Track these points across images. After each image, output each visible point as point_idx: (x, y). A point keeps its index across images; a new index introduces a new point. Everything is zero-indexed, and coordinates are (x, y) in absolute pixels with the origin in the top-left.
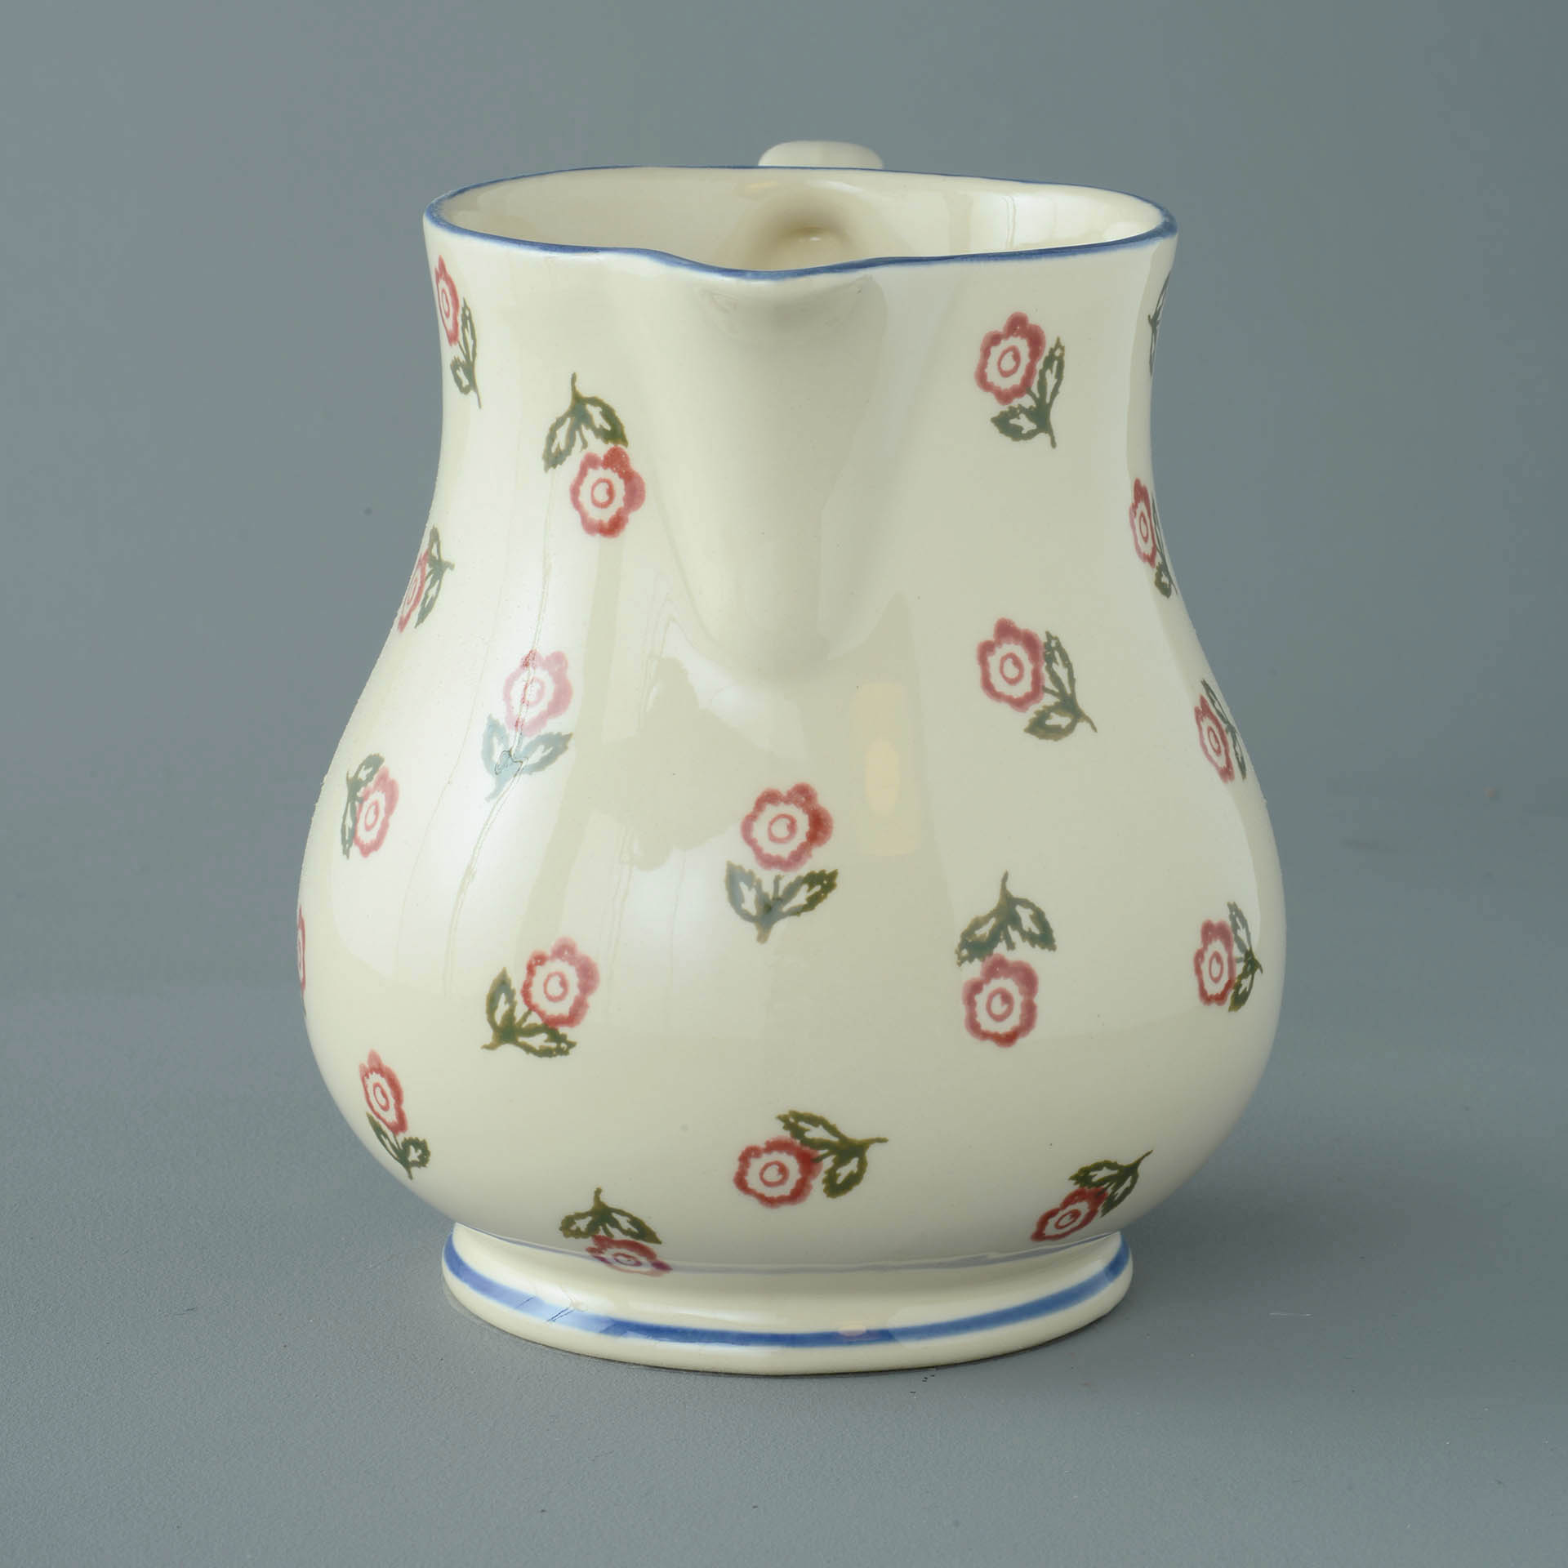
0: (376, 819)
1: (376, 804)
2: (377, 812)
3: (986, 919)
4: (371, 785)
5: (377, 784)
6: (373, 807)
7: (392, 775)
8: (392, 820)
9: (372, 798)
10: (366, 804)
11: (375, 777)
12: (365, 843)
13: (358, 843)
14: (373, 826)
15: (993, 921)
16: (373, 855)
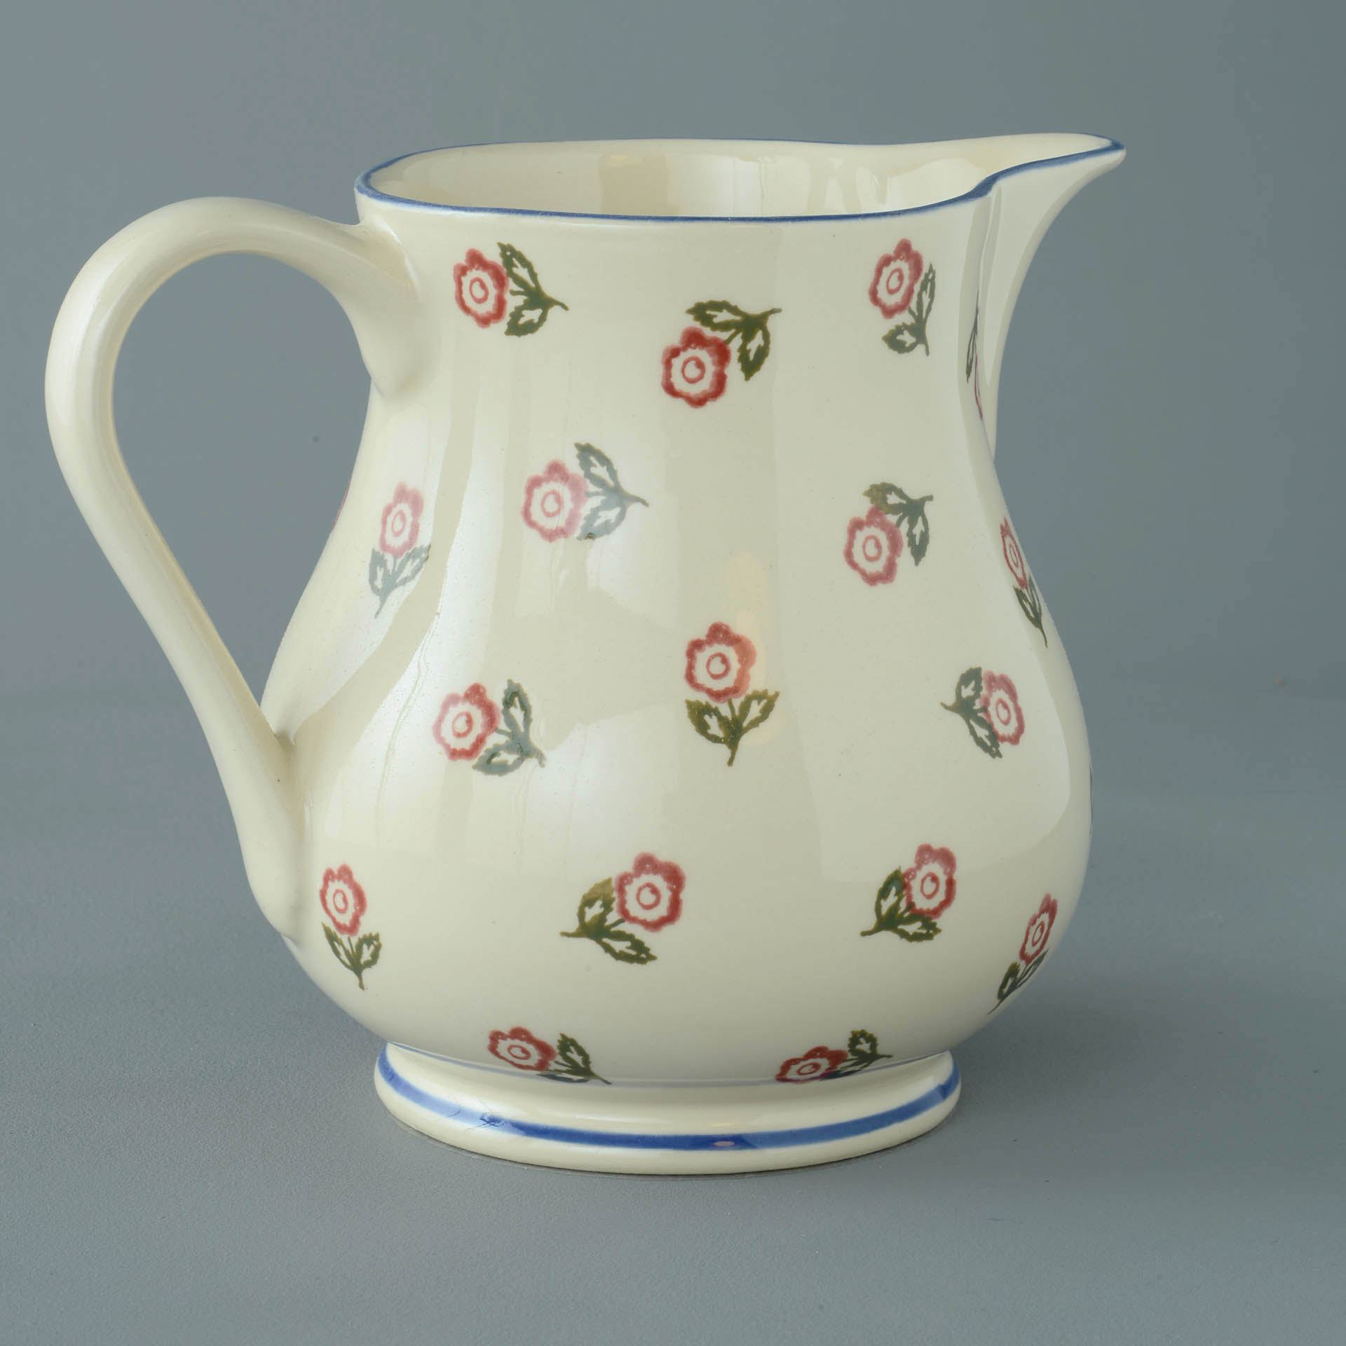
0: (1009, 712)
1: (1001, 701)
2: (1006, 706)
4: (984, 692)
5: (990, 688)
6: (1000, 706)
7: (997, 672)
8: (1021, 703)
9: (993, 701)
10: (991, 709)
11: (983, 684)
12: (1011, 735)
13: (1004, 739)
14: (1009, 718)
16: (1022, 738)
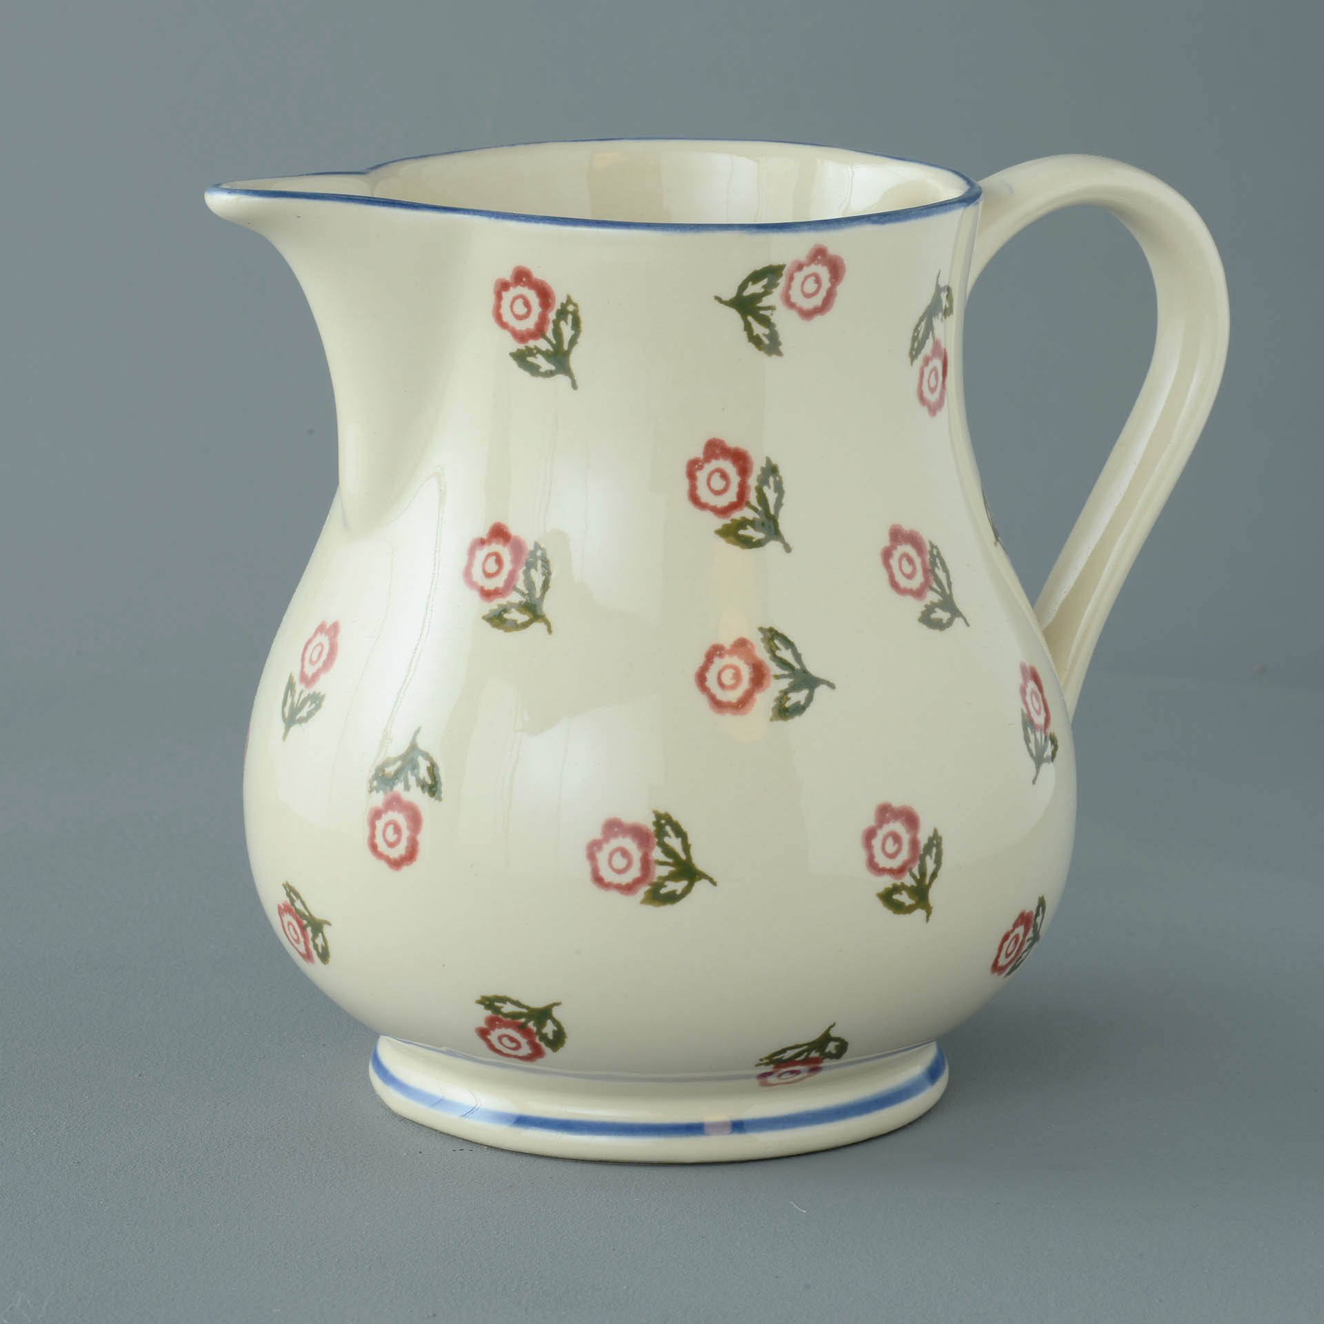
3: (395, 760)
15: (399, 763)
